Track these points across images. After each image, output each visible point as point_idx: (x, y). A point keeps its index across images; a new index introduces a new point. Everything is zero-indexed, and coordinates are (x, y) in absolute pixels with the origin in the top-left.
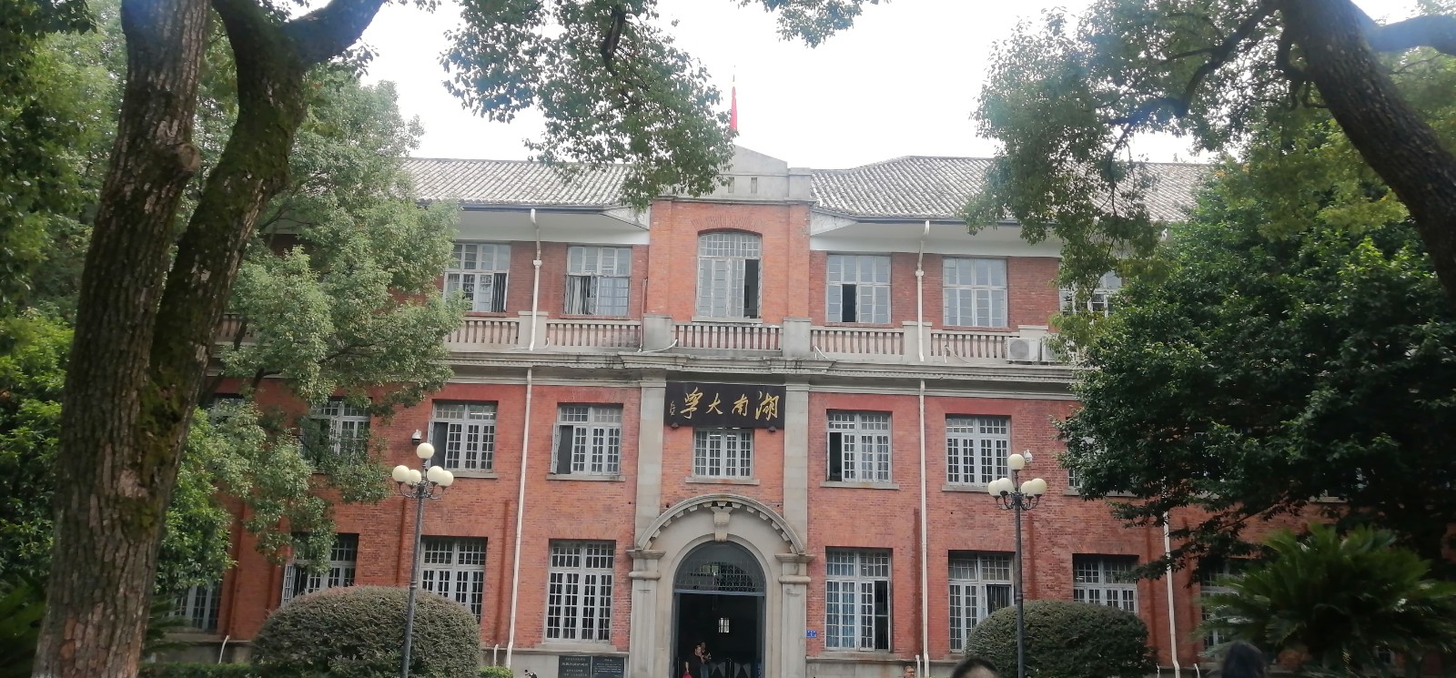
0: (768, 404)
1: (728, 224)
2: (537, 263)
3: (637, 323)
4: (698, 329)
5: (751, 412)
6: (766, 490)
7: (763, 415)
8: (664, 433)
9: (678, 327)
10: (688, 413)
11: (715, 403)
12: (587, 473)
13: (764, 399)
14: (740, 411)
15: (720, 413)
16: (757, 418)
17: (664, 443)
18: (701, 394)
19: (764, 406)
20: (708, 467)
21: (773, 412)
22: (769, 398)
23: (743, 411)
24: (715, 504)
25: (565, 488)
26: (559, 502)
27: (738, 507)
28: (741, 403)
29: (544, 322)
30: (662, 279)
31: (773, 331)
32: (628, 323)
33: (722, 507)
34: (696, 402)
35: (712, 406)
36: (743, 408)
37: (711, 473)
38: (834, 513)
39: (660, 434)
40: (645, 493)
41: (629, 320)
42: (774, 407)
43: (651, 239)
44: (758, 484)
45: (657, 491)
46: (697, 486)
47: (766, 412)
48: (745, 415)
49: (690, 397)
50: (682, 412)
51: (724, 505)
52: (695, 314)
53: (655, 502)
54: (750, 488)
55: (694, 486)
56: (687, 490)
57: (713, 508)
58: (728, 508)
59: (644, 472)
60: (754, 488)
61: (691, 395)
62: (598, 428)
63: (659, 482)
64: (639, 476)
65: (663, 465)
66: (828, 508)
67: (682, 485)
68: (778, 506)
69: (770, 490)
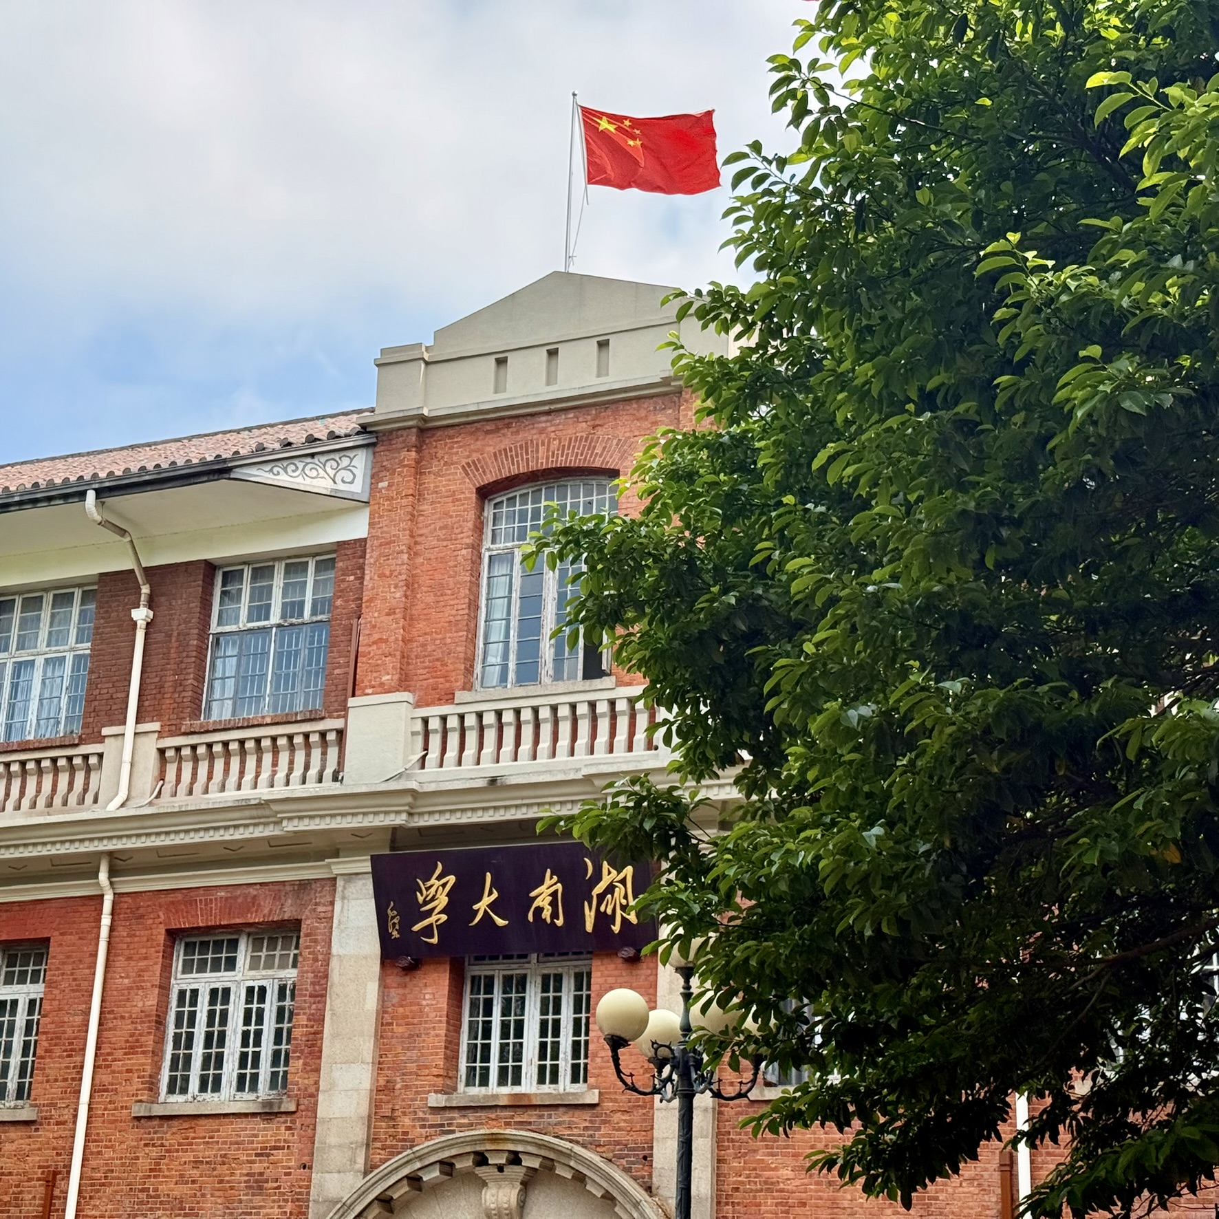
0: (610, 889)
1: (542, 460)
2: (141, 615)
3: (338, 724)
4: (470, 720)
5: (574, 916)
6: (617, 1117)
7: (604, 920)
8: (383, 986)
9: (425, 721)
10: (428, 931)
11: (487, 900)
12: (227, 1099)
13: (597, 877)
14: (546, 914)
15: (500, 922)
16: (589, 927)
17: (382, 1011)
18: (452, 879)
19: (601, 897)
20: (494, 1065)
21: (625, 909)
22: (609, 875)
23: (555, 915)
24: (481, 1159)
25: (170, 1134)
26: (155, 1170)
27: (535, 1163)
28: (545, 893)
29: (150, 746)
30: (391, 612)
32: (321, 726)
33: (500, 1168)
34: (443, 901)
35: (482, 906)
36: (553, 904)
37: (502, 1081)
38: (787, 1173)
39: (373, 988)
40: (333, 1140)
41: (322, 718)
42: (626, 897)
43: (371, 525)
44: (596, 1101)
45: (360, 1134)
46: (456, 1114)
47: (609, 912)
48: (560, 922)
49: (428, 889)
50: (416, 928)
51: (503, 1161)
52: (468, 686)
53: (353, 1161)
54: (577, 1113)
55: (448, 1114)
56: (431, 1126)
57: (480, 1171)
58: (516, 1168)
59: (333, 1085)
60: (587, 1115)
61: (429, 884)
62: (256, 984)
63: (364, 1109)
64: (321, 1097)
65: (379, 1066)
66: (769, 1159)
67: (421, 1115)
68: (645, 1158)
69: (626, 1117)
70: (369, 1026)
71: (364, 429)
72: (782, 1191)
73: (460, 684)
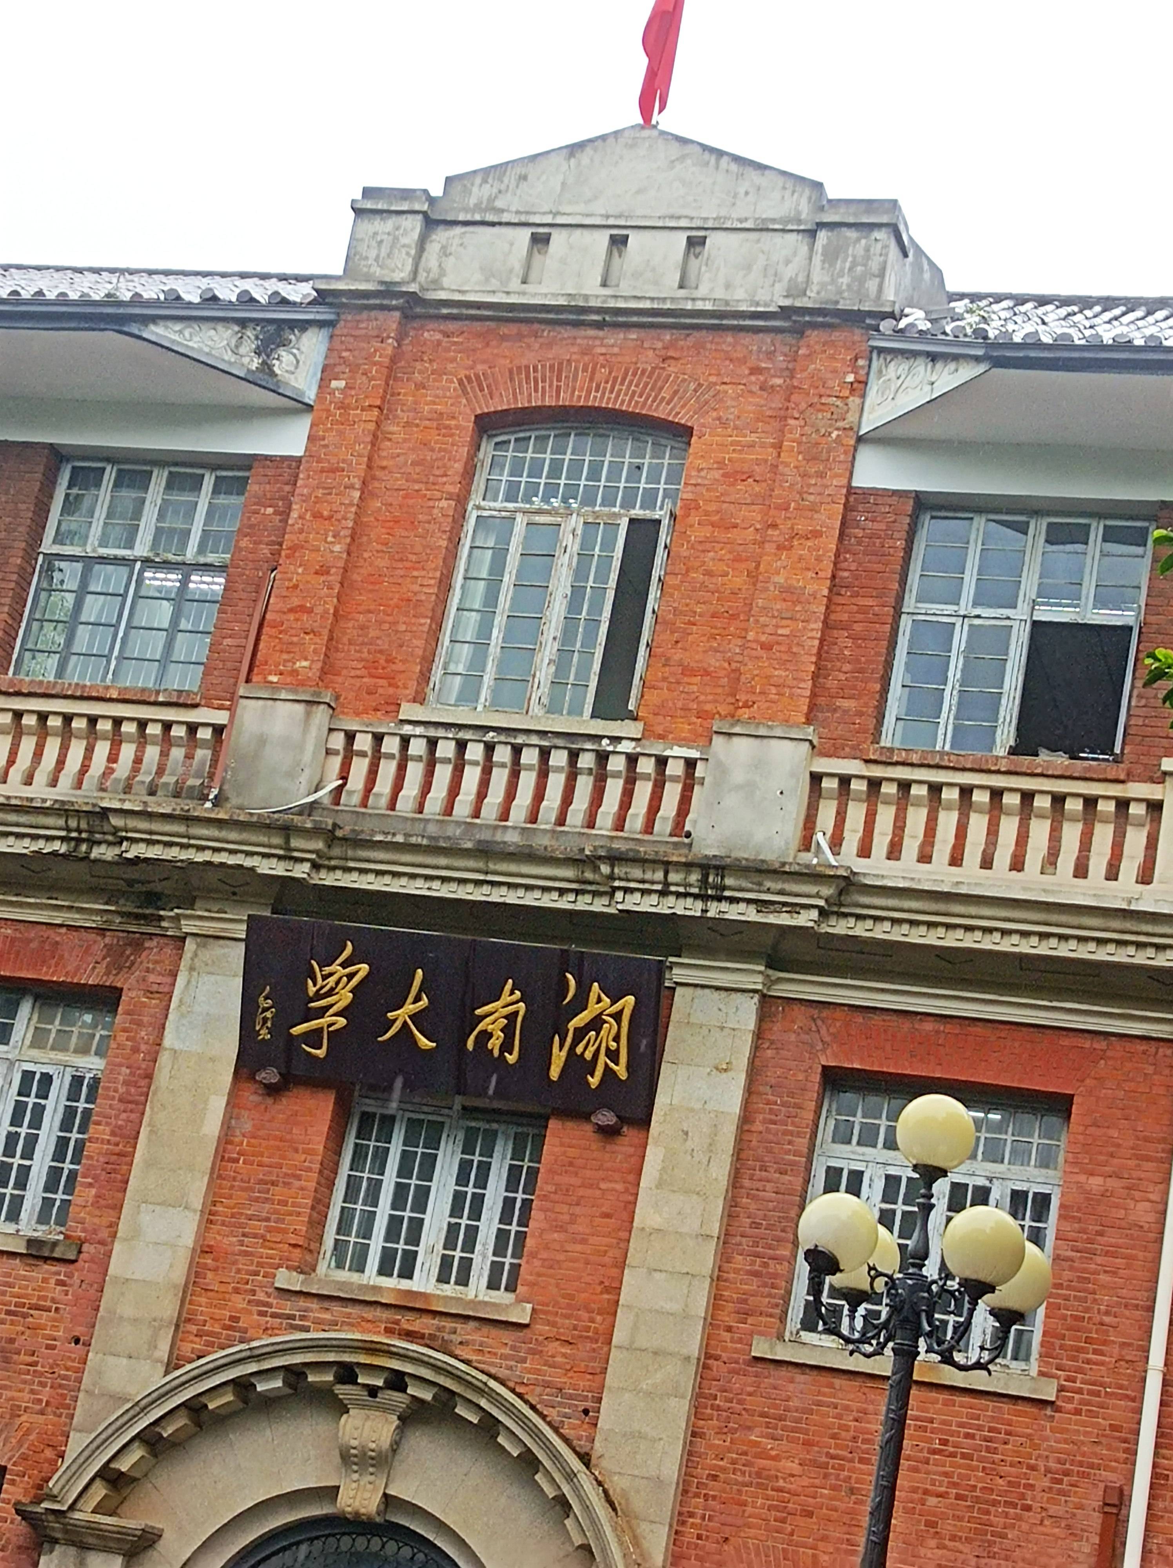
0: (596, 1023)
1: (580, 392)
3: (221, 717)
4: (417, 747)
5: (536, 1052)
6: (553, 1347)
7: (578, 1066)
8: (233, 1103)
9: (350, 737)
10: (314, 1038)
11: (410, 1008)
13: (581, 1003)
14: (495, 1044)
15: (424, 1043)
16: (555, 1073)
17: (226, 1138)
18: (364, 968)
19: (580, 1034)
20: (377, 1244)
21: (613, 1055)
22: (598, 1004)
23: (507, 1046)
24: (346, 1374)
27: (426, 1393)
28: (499, 1014)
30: (323, 571)
31: (675, 769)
32: (192, 716)
33: (373, 1391)
34: (344, 997)
35: (402, 1015)
36: (508, 1031)
37: (385, 1270)
38: (793, 1466)
39: (218, 1104)
40: (127, 1310)
41: (195, 706)
42: (617, 1039)
43: (312, 438)
44: (526, 1320)
45: (169, 1309)
46: (314, 1305)
47: (588, 1055)
48: (511, 1058)
49: (325, 978)
50: (297, 1030)
51: (380, 1383)
52: (419, 699)
53: (153, 1345)
54: (495, 1332)
55: (302, 1303)
56: (274, 1316)
57: (341, 1390)
58: (397, 1396)
59: (136, 1233)
60: (508, 1337)
61: (327, 970)
62: (39, 1069)
63: (179, 1275)
64: (117, 1247)
65: (209, 1218)
66: (769, 1444)
67: (261, 1296)
68: (586, 1412)
69: (566, 1350)
70: (205, 1159)
71: (323, 297)
72: (780, 1490)
73: (410, 692)
